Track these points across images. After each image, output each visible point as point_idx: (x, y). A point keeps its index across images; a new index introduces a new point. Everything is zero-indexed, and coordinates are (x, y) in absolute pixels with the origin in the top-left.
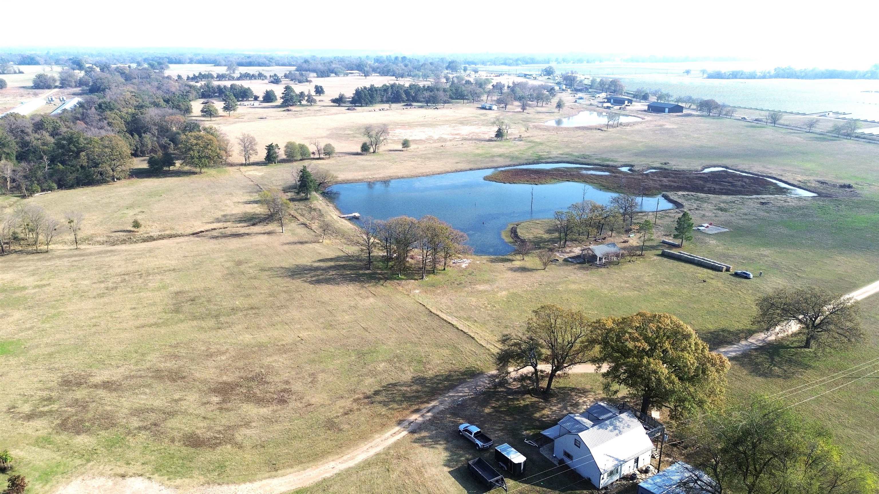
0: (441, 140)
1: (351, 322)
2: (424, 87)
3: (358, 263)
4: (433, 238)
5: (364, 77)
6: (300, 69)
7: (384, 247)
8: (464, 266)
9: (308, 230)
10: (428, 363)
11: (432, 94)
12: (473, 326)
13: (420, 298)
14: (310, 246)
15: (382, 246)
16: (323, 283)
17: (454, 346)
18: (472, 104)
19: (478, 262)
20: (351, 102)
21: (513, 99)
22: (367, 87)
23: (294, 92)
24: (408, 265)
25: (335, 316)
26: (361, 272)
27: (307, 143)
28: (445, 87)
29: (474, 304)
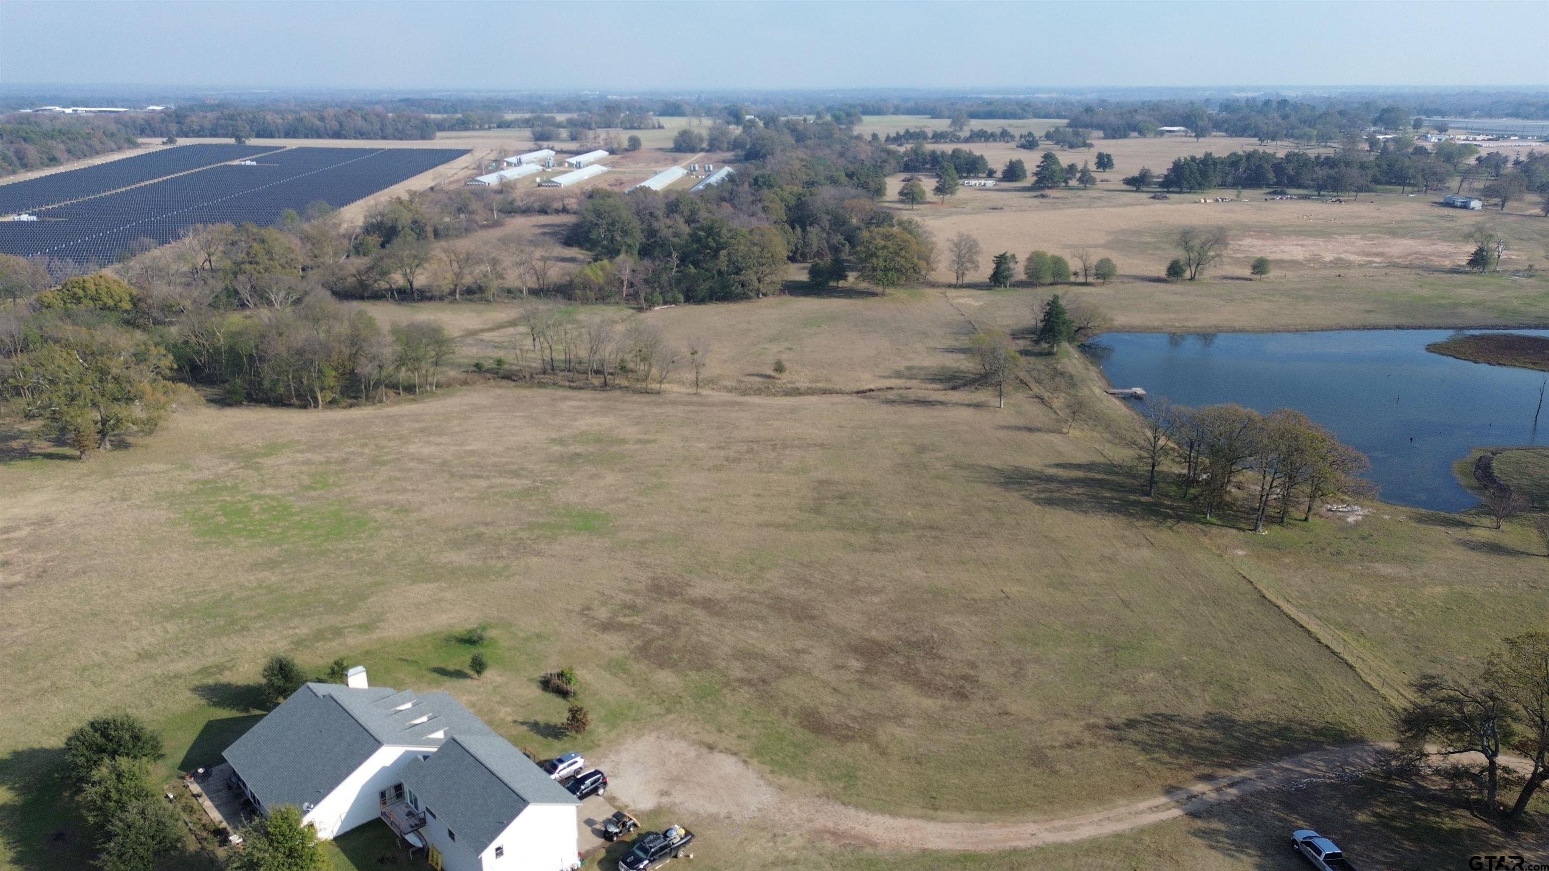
0: (1338, 263)
1: (1101, 585)
2: (1318, 157)
3: (1128, 481)
4: (1290, 455)
5: (1195, 139)
6: (1075, 124)
7: (1185, 458)
8: (1351, 519)
9: (1045, 408)
10: (1245, 693)
11: (1332, 172)
12: (1354, 644)
13: (1244, 567)
14: (1046, 437)
15: (1180, 456)
16: (1057, 505)
17: (1306, 674)
18: (1422, 196)
19: (1387, 517)
20: (1161, 185)
21: (1523, 188)
22: (1197, 157)
23: (1058, 163)
24: (1227, 498)
25: (1072, 569)
26: (1132, 497)
27: (1066, 255)
28: (1365, 159)
29: (1363, 599)
